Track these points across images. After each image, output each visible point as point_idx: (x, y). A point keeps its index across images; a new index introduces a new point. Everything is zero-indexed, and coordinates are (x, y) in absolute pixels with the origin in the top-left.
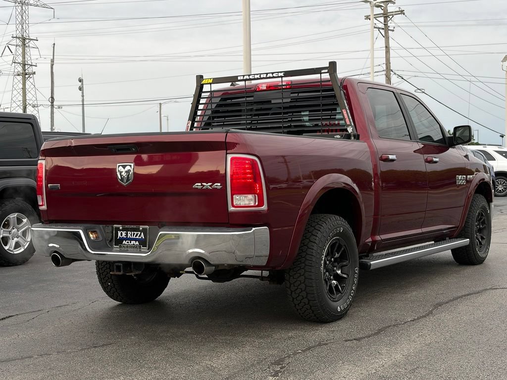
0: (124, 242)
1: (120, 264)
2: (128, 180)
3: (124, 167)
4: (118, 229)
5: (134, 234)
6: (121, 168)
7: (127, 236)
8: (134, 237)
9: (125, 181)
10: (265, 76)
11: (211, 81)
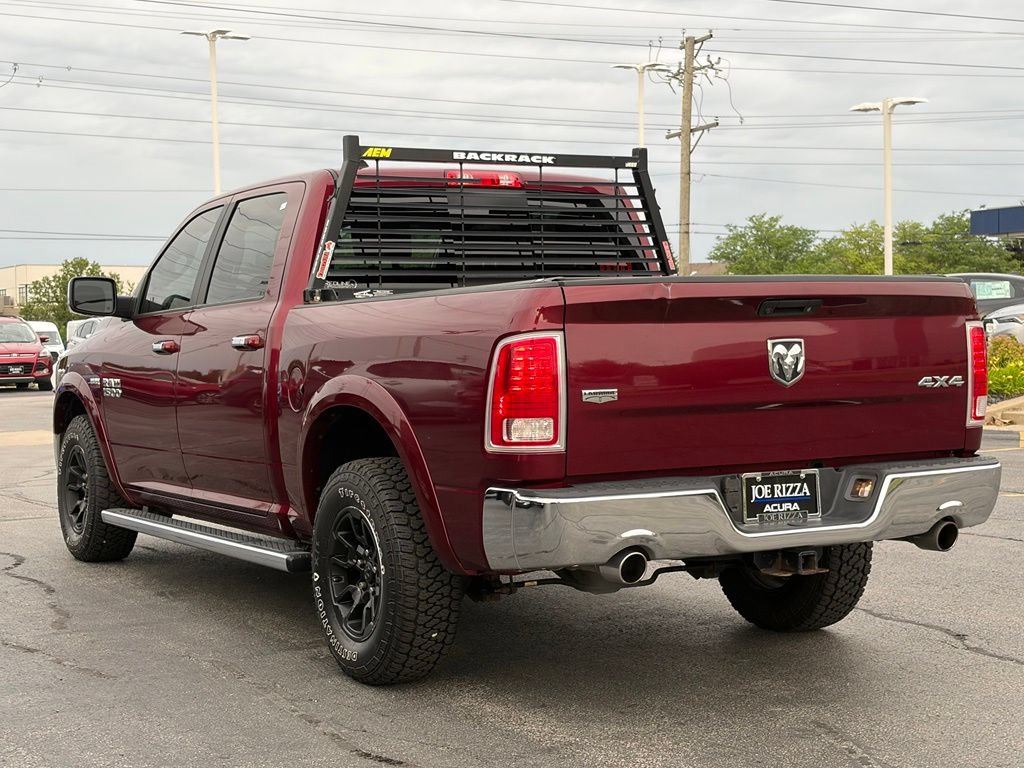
0: (767, 508)
1: (812, 552)
2: (795, 373)
3: (788, 346)
4: (752, 482)
5: (787, 489)
6: (780, 349)
7: (773, 495)
8: (788, 495)
9: (788, 376)
10: (513, 158)
11: (388, 154)
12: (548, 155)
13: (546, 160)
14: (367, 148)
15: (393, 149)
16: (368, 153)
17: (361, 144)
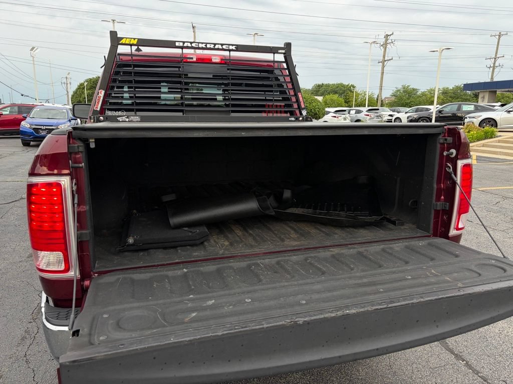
10: (212, 46)
11: (135, 42)
12: (233, 45)
13: (231, 47)
14: (122, 38)
15: (139, 39)
16: (123, 41)
17: (118, 36)
